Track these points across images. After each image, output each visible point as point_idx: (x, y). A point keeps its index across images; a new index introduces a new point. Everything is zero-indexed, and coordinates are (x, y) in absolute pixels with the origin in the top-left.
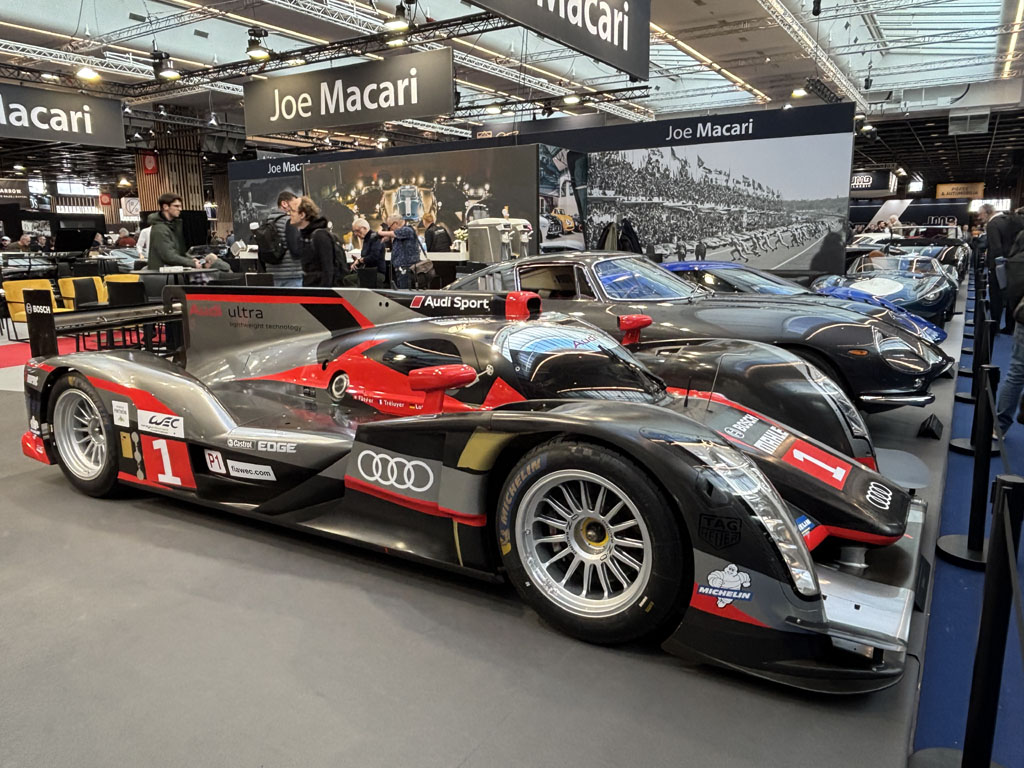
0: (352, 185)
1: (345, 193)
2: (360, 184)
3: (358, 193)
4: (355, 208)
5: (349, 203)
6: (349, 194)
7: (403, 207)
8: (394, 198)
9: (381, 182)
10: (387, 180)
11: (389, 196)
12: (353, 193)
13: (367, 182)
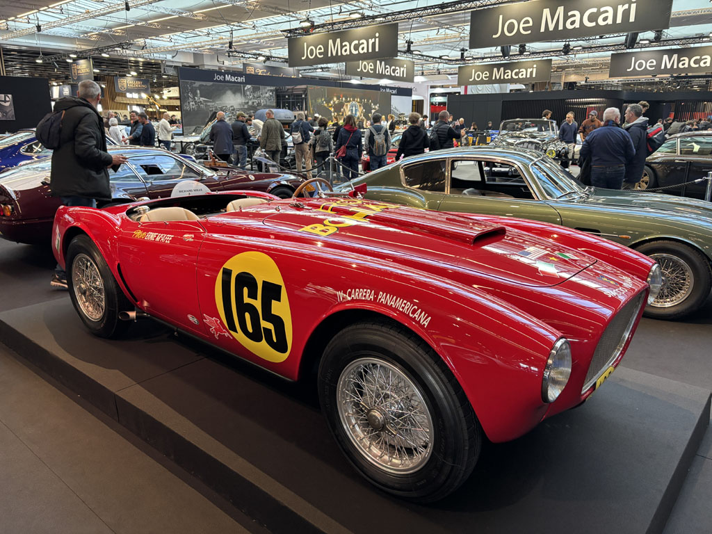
0: (332, 99)
1: (328, 102)
2: (335, 99)
3: (334, 102)
4: (332, 110)
5: (330, 107)
6: (330, 102)
7: (352, 110)
8: (349, 106)
9: (344, 99)
10: (346, 99)
11: (347, 105)
12: (332, 102)
13: (338, 99)
